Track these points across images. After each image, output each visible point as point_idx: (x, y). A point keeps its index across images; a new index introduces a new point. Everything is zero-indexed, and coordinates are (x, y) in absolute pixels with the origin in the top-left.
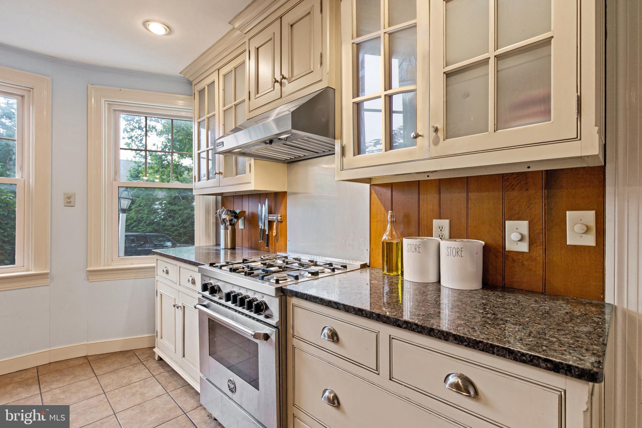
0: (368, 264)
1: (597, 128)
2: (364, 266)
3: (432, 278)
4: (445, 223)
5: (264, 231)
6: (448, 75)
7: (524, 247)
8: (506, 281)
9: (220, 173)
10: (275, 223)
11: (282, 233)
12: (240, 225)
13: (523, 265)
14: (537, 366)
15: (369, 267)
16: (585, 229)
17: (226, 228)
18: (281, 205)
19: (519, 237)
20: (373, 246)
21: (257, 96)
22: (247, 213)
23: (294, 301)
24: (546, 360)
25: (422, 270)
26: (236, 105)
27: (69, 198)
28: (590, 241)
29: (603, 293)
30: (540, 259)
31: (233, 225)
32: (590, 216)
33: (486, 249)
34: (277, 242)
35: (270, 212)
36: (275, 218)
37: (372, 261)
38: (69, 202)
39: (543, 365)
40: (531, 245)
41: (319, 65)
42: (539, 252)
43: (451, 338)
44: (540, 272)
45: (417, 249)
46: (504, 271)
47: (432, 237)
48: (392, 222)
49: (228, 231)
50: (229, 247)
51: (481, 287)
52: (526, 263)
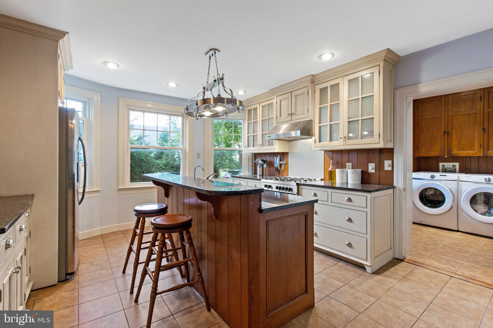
0: (323, 179)
1: (383, 141)
2: (322, 180)
3: (345, 181)
4: (350, 164)
5: (278, 168)
6: (349, 122)
7: (373, 171)
8: (369, 182)
9: (260, 145)
10: (283, 165)
11: (287, 169)
12: (265, 166)
13: (373, 176)
14: (362, 191)
15: (323, 180)
16: (389, 165)
17: (260, 167)
18: (286, 158)
19: (372, 168)
20: (325, 173)
21: (281, 118)
22: (268, 161)
23: (302, 187)
24: (363, 190)
25: (342, 178)
26: (268, 119)
27: (198, 155)
28: (390, 169)
29: (393, 183)
30: (378, 174)
31: (263, 166)
32: (390, 162)
33: (362, 172)
34: (284, 172)
35: (280, 160)
36: (283, 163)
37: (325, 178)
38: (198, 157)
39: (363, 191)
40: (376, 170)
41: (307, 112)
42: (377, 173)
43: (345, 189)
44: (378, 179)
45: (340, 172)
46: (368, 179)
47: (346, 168)
48: (332, 164)
49: (261, 168)
50: (261, 175)
51: (361, 183)
52: (374, 176)
